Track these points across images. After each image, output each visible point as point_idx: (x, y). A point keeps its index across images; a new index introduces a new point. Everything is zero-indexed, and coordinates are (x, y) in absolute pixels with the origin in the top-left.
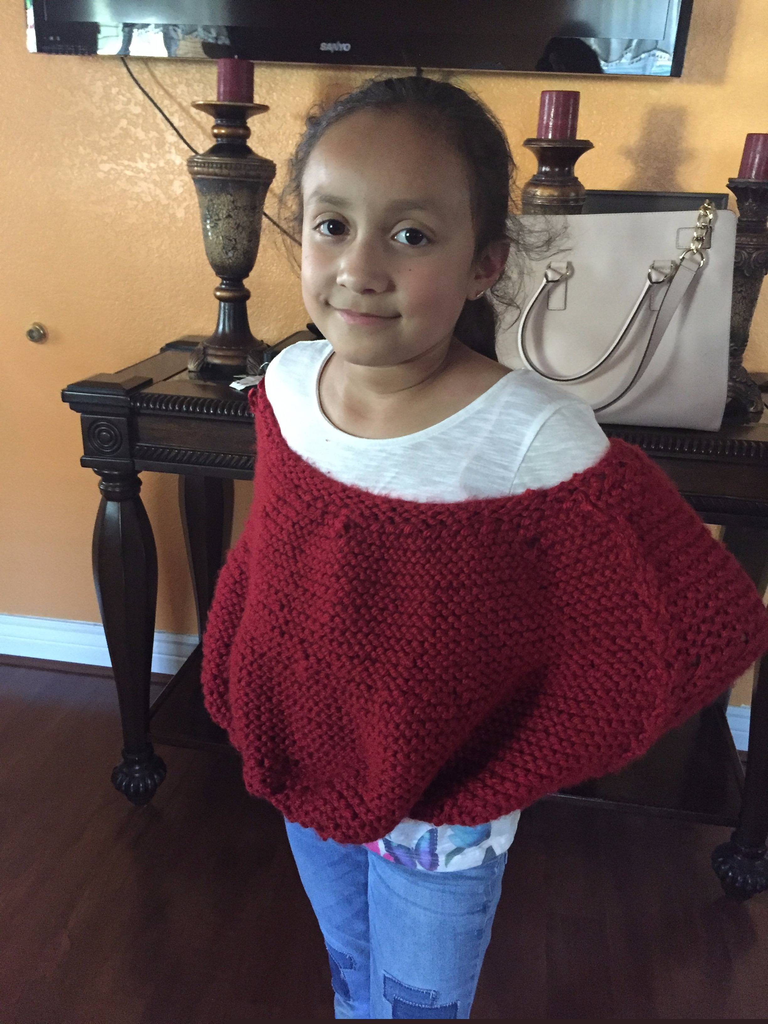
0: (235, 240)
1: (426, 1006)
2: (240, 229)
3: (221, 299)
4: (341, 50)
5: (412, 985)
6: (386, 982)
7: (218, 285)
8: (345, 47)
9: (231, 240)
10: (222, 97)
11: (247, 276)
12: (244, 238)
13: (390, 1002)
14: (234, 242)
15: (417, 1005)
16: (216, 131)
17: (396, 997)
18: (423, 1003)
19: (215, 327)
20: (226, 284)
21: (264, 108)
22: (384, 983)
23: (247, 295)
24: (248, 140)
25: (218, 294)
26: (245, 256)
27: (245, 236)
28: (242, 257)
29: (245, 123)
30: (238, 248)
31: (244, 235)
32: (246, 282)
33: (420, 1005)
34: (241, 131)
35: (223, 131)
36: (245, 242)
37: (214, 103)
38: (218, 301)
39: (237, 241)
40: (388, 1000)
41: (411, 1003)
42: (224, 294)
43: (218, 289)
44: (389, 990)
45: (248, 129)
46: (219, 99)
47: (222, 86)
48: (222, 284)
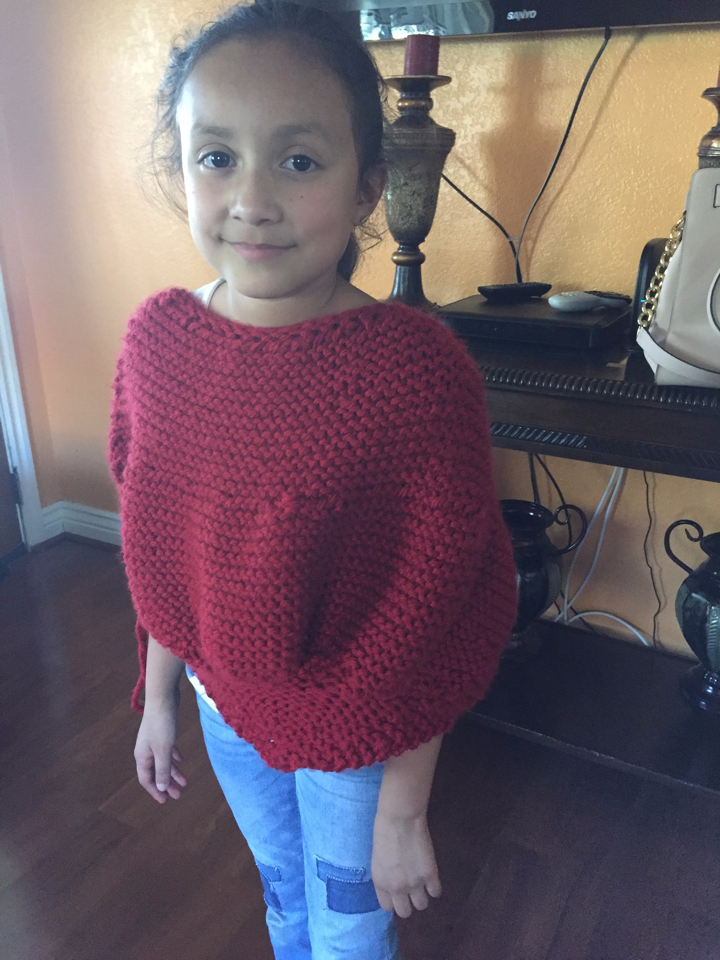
0: (411, 206)
1: (357, 882)
2: (415, 196)
3: (398, 263)
4: (527, 17)
5: (343, 865)
6: (319, 864)
7: (395, 250)
8: (532, 14)
9: (407, 207)
10: (407, 72)
11: (423, 240)
12: (419, 205)
13: (324, 881)
14: (409, 208)
15: (348, 881)
16: (400, 104)
17: (329, 877)
18: (354, 879)
19: (391, 290)
20: (402, 249)
21: (447, 80)
22: (317, 865)
23: (421, 259)
24: (430, 111)
25: (395, 258)
26: (420, 222)
27: (421, 203)
28: (416, 222)
29: (429, 95)
30: (413, 214)
31: (420, 201)
32: (422, 247)
33: (351, 881)
34: (423, 103)
35: (406, 104)
36: (421, 209)
37: (400, 77)
38: (395, 265)
39: (413, 207)
40: (322, 879)
41: (342, 880)
42: (401, 258)
43: (396, 254)
44: (322, 871)
45: (430, 100)
46: (405, 74)
47: (408, 61)
48: (399, 249)
